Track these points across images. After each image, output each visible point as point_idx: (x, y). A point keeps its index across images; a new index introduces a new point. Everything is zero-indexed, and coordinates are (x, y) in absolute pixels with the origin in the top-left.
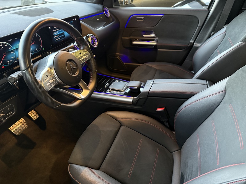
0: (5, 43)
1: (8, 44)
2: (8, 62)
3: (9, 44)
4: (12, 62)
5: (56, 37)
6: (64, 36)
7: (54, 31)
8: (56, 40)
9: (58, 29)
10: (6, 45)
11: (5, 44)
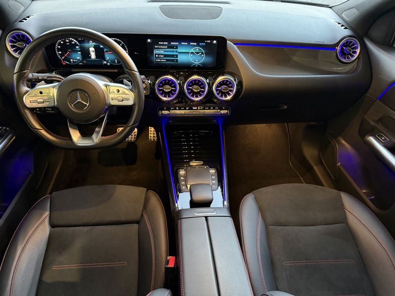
0: (73, 39)
1: (76, 41)
2: (72, 60)
3: (77, 43)
4: (76, 62)
5: (157, 56)
6: (177, 60)
7: (156, 47)
8: (157, 60)
9: (166, 47)
10: (73, 43)
11: (73, 41)
